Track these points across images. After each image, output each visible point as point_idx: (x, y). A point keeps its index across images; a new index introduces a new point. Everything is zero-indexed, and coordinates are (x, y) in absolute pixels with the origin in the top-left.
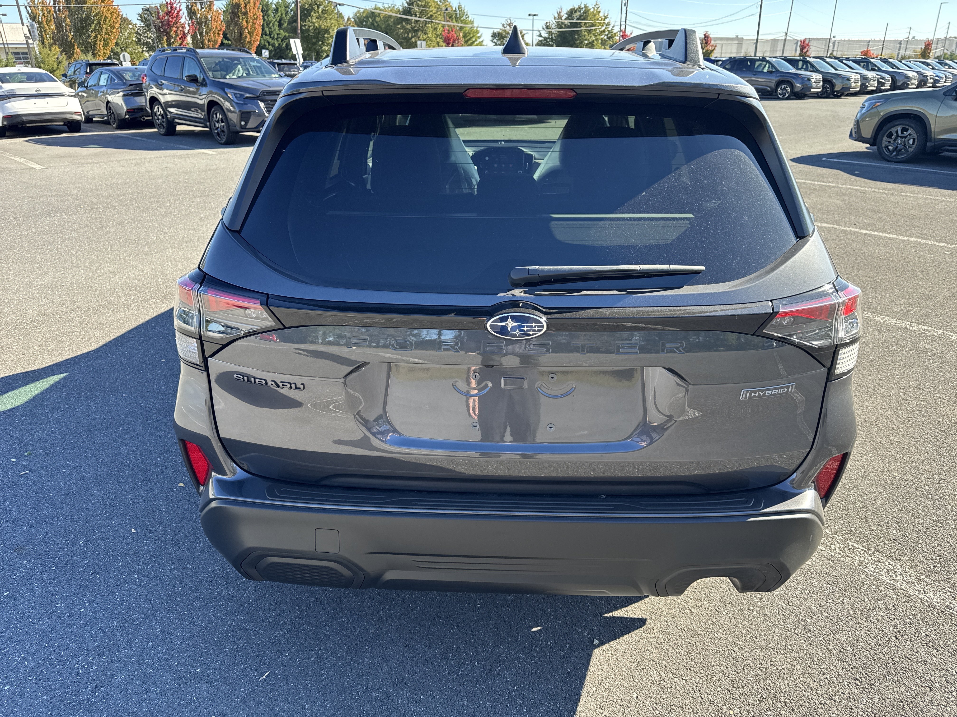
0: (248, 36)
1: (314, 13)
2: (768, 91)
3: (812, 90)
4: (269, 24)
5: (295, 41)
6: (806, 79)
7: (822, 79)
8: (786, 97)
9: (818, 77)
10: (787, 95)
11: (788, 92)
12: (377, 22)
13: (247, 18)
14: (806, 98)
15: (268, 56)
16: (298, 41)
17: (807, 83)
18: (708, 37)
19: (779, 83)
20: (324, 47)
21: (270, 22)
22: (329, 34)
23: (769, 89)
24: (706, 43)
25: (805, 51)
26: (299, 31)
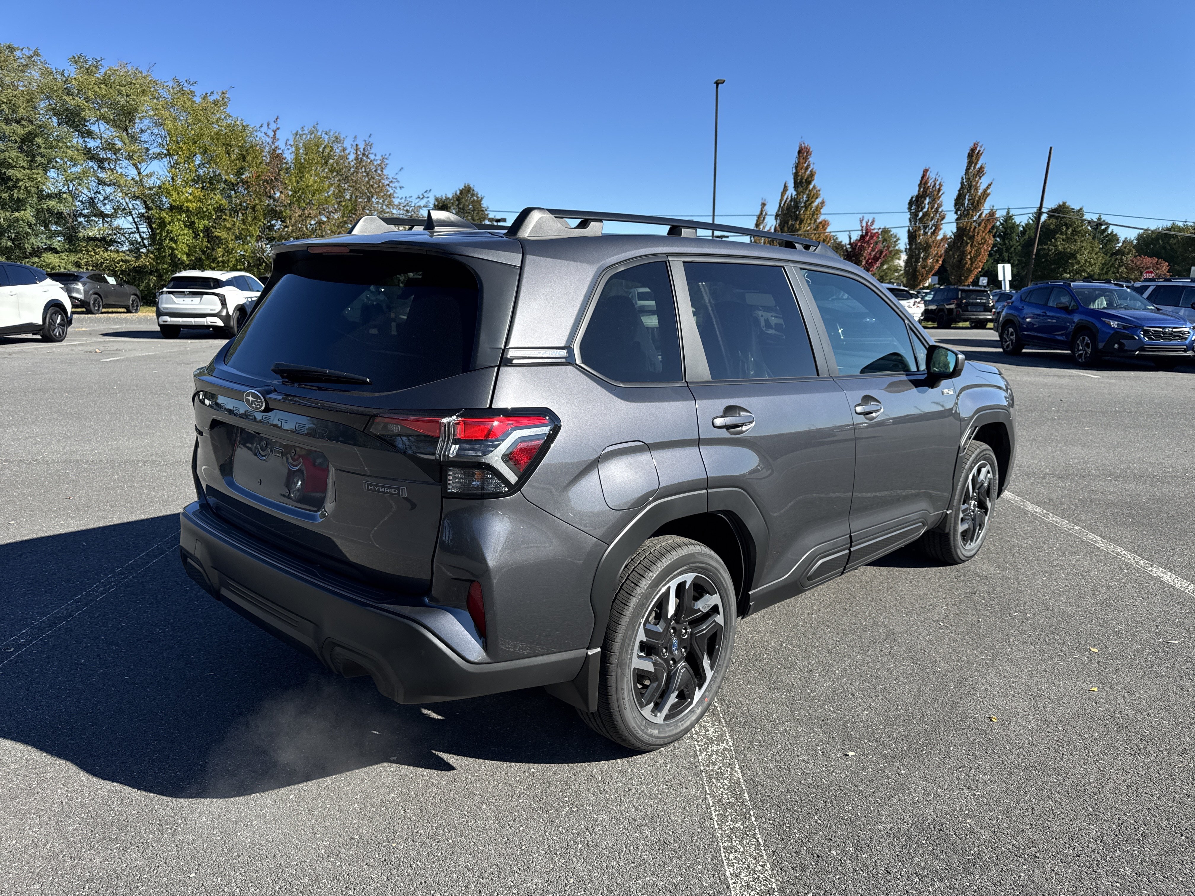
0: (969, 262)
1: (1061, 234)
4: (1010, 249)
5: (1004, 267)
12: (1170, 245)
13: (973, 242)
15: (985, 284)
16: (1008, 266)
20: (1065, 275)
21: (1012, 247)
22: (1076, 258)
26: (1034, 256)
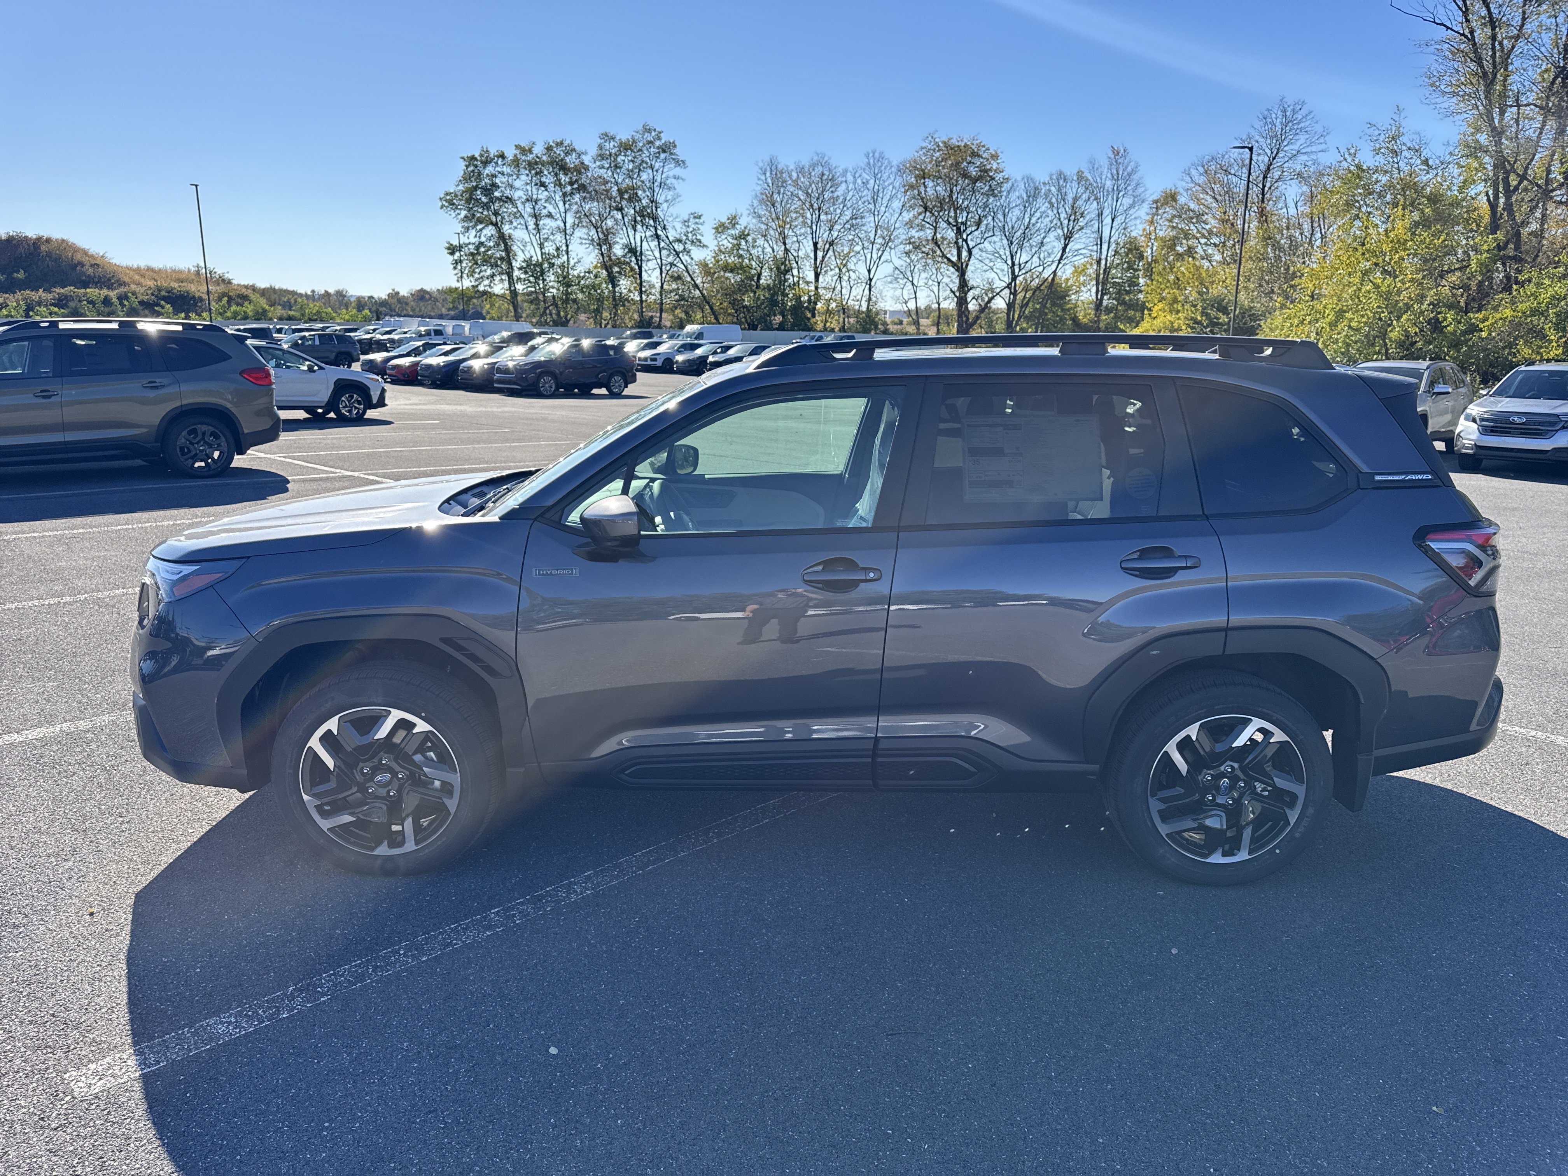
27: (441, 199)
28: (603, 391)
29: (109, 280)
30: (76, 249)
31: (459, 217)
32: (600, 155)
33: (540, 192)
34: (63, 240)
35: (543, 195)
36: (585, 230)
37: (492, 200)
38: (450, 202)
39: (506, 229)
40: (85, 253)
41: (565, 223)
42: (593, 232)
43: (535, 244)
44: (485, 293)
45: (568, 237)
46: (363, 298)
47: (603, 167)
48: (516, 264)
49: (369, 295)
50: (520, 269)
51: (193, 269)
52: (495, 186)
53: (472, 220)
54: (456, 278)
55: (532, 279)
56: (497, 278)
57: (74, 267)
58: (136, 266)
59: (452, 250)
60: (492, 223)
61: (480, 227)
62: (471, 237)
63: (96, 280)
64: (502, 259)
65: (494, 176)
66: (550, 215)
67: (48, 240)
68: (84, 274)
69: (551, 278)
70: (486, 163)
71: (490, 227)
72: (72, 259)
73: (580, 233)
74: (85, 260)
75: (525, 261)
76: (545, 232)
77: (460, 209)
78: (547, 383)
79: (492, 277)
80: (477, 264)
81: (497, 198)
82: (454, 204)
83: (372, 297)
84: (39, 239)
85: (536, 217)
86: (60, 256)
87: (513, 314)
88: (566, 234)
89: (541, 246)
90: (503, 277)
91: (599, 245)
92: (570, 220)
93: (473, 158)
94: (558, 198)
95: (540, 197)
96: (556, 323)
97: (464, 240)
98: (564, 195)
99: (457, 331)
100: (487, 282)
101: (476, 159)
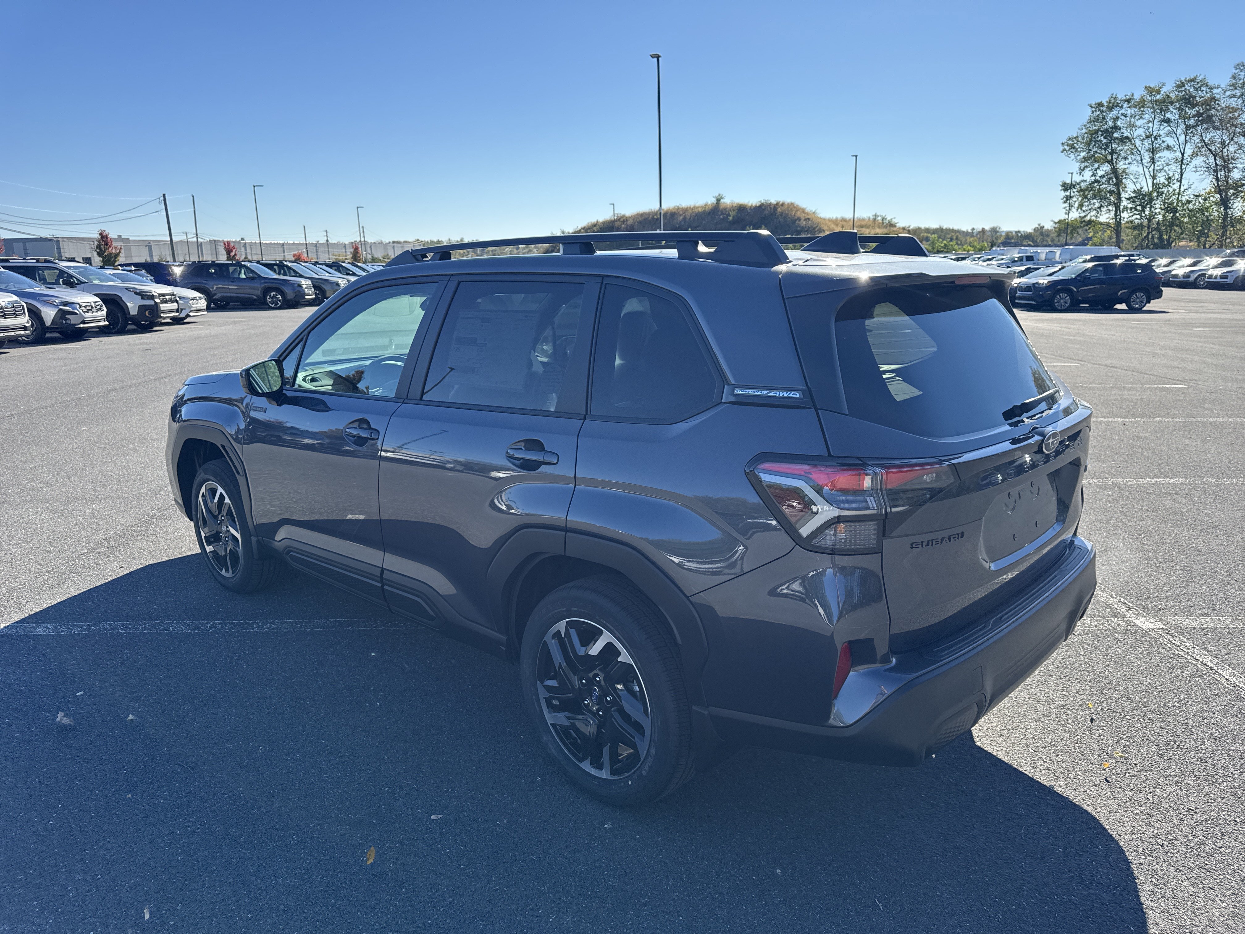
2: (255, 300)
3: (306, 297)
6: (296, 285)
7: (312, 285)
8: (278, 305)
9: (307, 283)
10: (280, 304)
11: (280, 301)
14: (298, 307)
17: (299, 289)
18: (106, 237)
19: (266, 291)
23: (255, 297)
24: (106, 244)
25: (232, 254)
27: (1063, 144)
28: (1123, 306)
29: (814, 229)
30: (798, 209)
31: (1079, 158)
32: (1233, 85)
33: (1162, 127)
34: (792, 204)
35: (1165, 129)
36: (1202, 159)
37: (1113, 140)
38: (1071, 147)
39: (1121, 165)
40: (803, 211)
41: (1183, 154)
42: (1211, 160)
43: (1148, 176)
44: (1090, 222)
45: (1184, 167)
46: (1011, 232)
47: (1234, 96)
48: (1124, 195)
49: (1016, 230)
50: (1128, 199)
51: (872, 218)
52: (1116, 128)
53: (1090, 159)
54: (1064, 211)
55: (1139, 208)
56: (1105, 209)
57: (794, 221)
58: (834, 218)
59: (1066, 187)
60: (1108, 162)
61: (1096, 165)
62: (1087, 175)
63: (806, 229)
64: (1111, 192)
65: (1118, 118)
66: (1168, 148)
67: (783, 204)
68: (799, 226)
69: (1158, 204)
70: (1110, 109)
71: (1106, 164)
72: (794, 216)
73: (1199, 161)
74: (802, 216)
75: (1134, 192)
76: (1159, 165)
77: (1080, 152)
78: (1064, 299)
79: (1099, 208)
80: (1086, 198)
81: (1117, 138)
82: (1074, 148)
83: (1019, 232)
84: (778, 204)
85: (1153, 151)
86: (787, 215)
87: (1114, 240)
88: (1182, 163)
89: (1154, 178)
90: (1110, 208)
91: (1216, 171)
92: (1189, 151)
93: (1100, 105)
94: (1179, 131)
95: (1161, 132)
96: (1156, 247)
97: (1077, 178)
98: (1188, 127)
99: (1050, 256)
100: (1094, 213)
101: (1103, 106)
